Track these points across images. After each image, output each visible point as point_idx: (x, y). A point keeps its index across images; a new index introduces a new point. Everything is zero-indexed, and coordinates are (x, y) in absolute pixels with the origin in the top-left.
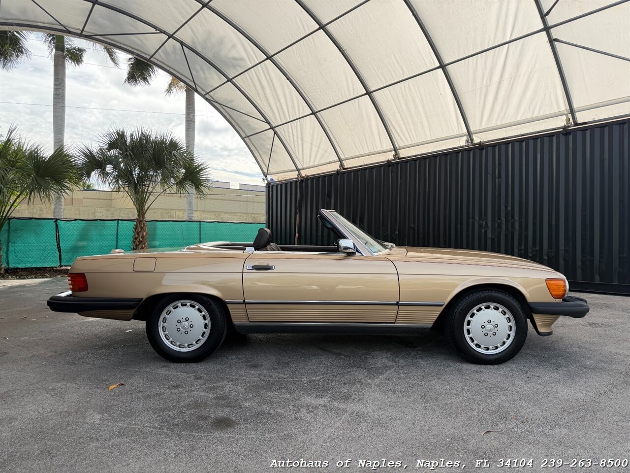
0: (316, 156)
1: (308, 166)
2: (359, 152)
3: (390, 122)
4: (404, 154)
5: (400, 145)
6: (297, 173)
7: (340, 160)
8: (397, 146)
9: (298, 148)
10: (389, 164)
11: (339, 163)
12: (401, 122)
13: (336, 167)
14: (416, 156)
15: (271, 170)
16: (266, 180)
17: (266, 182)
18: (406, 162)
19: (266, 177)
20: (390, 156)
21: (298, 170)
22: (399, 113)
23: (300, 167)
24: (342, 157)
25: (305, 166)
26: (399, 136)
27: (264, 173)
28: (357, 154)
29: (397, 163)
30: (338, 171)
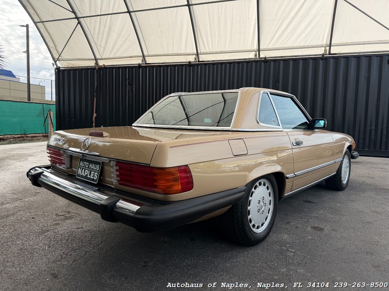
0: (119, 50)
1: (107, 57)
2: (164, 52)
3: (200, 32)
4: (203, 58)
5: (202, 51)
6: (94, 61)
7: (144, 56)
8: (199, 51)
9: (102, 40)
10: (190, 64)
11: (141, 58)
12: (209, 33)
13: (138, 61)
14: (214, 61)
15: (64, 56)
16: (55, 65)
17: (55, 67)
18: (206, 64)
19: (55, 62)
20: (192, 59)
21: (96, 59)
22: (210, 26)
23: (98, 56)
24: (145, 53)
25: (103, 57)
26: (204, 44)
27: (54, 59)
28: (162, 53)
29: (198, 65)
30: (139, 65)
